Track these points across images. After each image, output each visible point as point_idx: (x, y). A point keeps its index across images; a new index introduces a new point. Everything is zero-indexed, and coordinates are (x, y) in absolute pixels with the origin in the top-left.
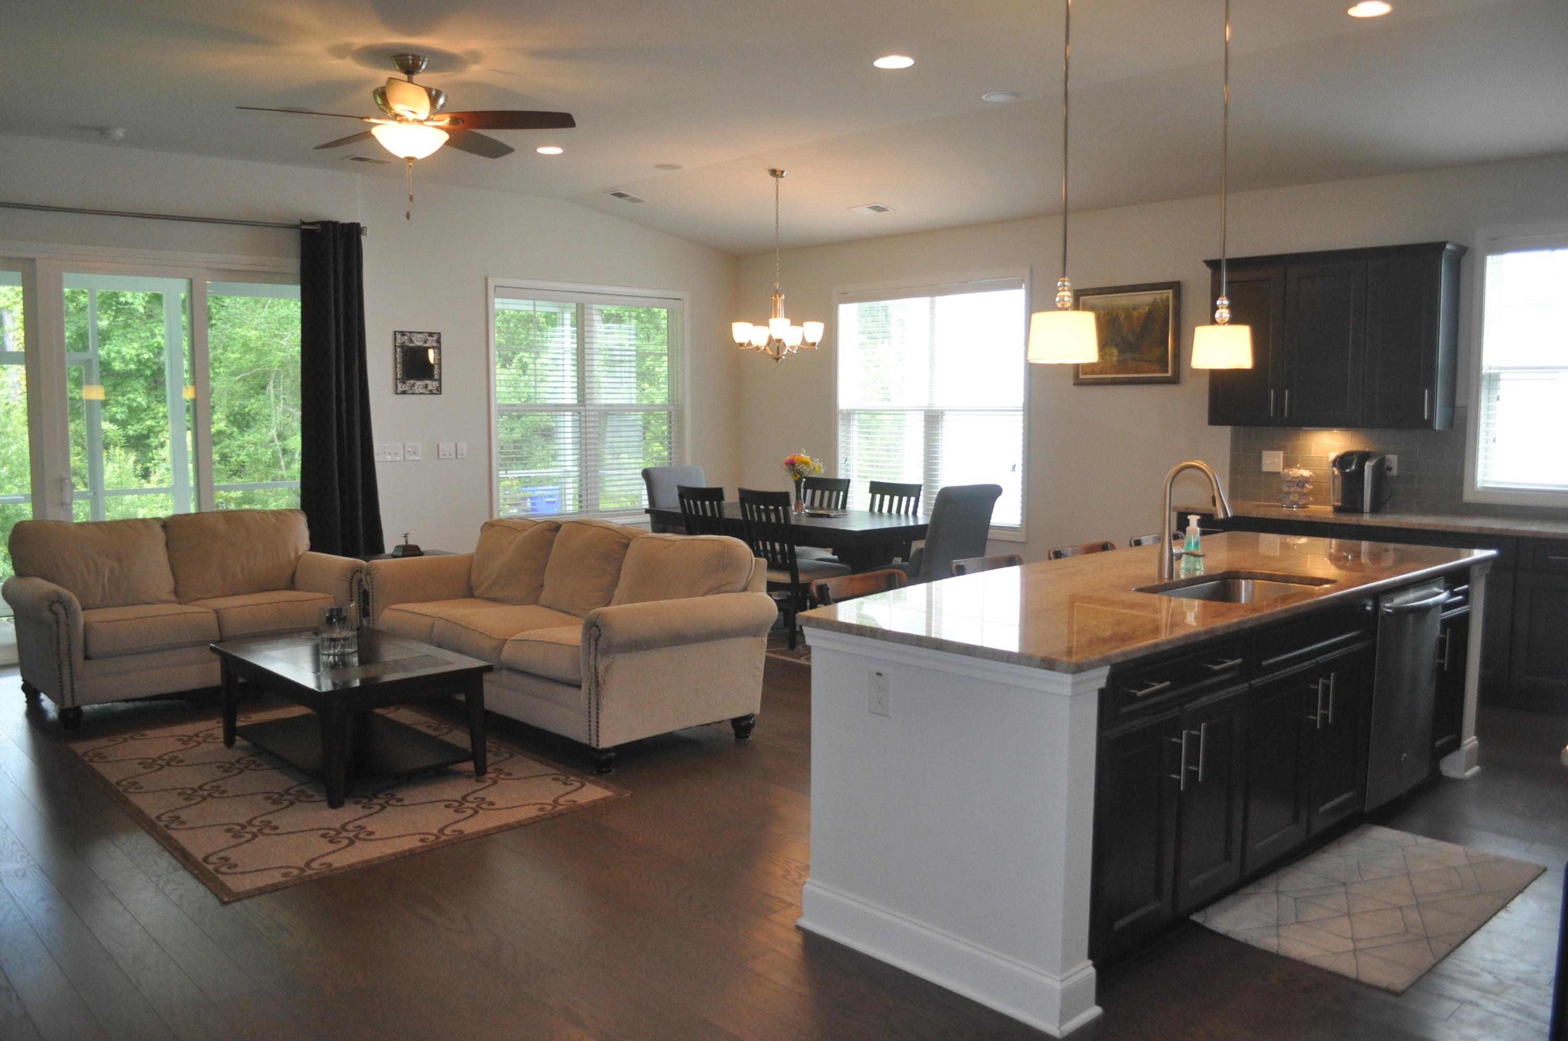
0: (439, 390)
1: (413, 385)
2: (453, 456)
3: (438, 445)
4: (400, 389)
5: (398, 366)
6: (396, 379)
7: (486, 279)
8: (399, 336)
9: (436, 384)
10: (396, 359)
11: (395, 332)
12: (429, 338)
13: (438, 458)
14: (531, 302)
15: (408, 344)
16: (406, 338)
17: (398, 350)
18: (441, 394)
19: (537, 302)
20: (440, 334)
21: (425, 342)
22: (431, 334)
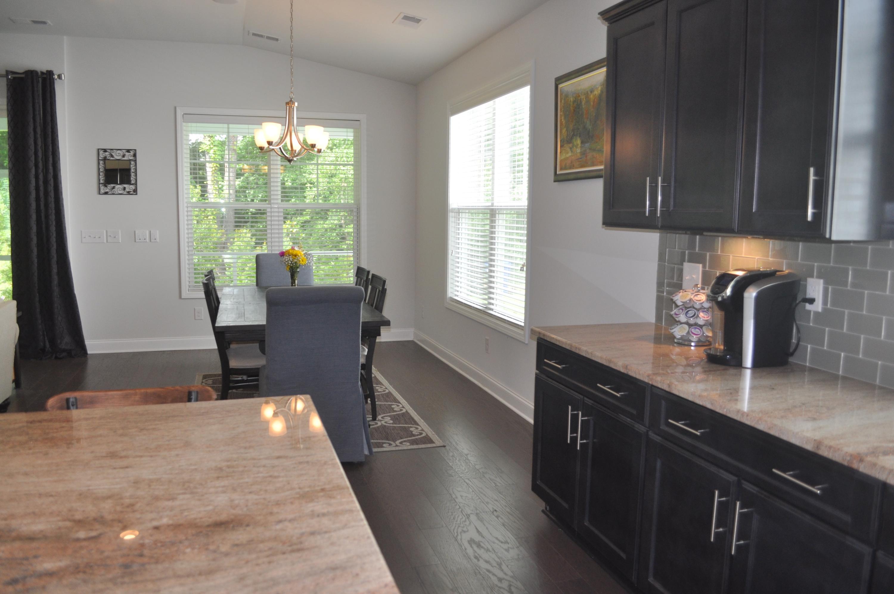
0: (135, 191)
1: (114, 188)
2: (148, 240)
3: (135, 231)
4: (102, 191)
5: (101, 174)
6: (100, 184)
7: (175, 108)
8: (101, 152)
9: (133, 187)
10: (99, 169)
11: (99, 149)
12: (127, 154)
13: (135, 242)
14: (226, 126)
15: (109, 158)
16: (107, 153)
17: (101, 162)
18: (137, 194)
19: (231, 126)
20: (135, 150)
21: (124, 156)
22: (128, 151)
